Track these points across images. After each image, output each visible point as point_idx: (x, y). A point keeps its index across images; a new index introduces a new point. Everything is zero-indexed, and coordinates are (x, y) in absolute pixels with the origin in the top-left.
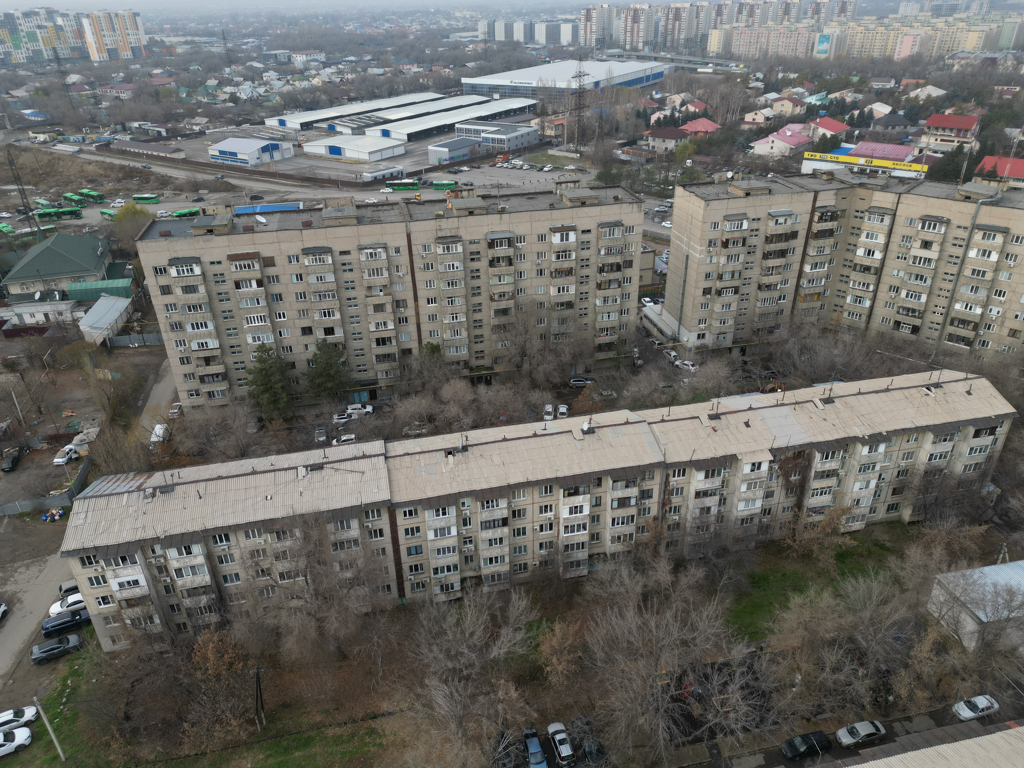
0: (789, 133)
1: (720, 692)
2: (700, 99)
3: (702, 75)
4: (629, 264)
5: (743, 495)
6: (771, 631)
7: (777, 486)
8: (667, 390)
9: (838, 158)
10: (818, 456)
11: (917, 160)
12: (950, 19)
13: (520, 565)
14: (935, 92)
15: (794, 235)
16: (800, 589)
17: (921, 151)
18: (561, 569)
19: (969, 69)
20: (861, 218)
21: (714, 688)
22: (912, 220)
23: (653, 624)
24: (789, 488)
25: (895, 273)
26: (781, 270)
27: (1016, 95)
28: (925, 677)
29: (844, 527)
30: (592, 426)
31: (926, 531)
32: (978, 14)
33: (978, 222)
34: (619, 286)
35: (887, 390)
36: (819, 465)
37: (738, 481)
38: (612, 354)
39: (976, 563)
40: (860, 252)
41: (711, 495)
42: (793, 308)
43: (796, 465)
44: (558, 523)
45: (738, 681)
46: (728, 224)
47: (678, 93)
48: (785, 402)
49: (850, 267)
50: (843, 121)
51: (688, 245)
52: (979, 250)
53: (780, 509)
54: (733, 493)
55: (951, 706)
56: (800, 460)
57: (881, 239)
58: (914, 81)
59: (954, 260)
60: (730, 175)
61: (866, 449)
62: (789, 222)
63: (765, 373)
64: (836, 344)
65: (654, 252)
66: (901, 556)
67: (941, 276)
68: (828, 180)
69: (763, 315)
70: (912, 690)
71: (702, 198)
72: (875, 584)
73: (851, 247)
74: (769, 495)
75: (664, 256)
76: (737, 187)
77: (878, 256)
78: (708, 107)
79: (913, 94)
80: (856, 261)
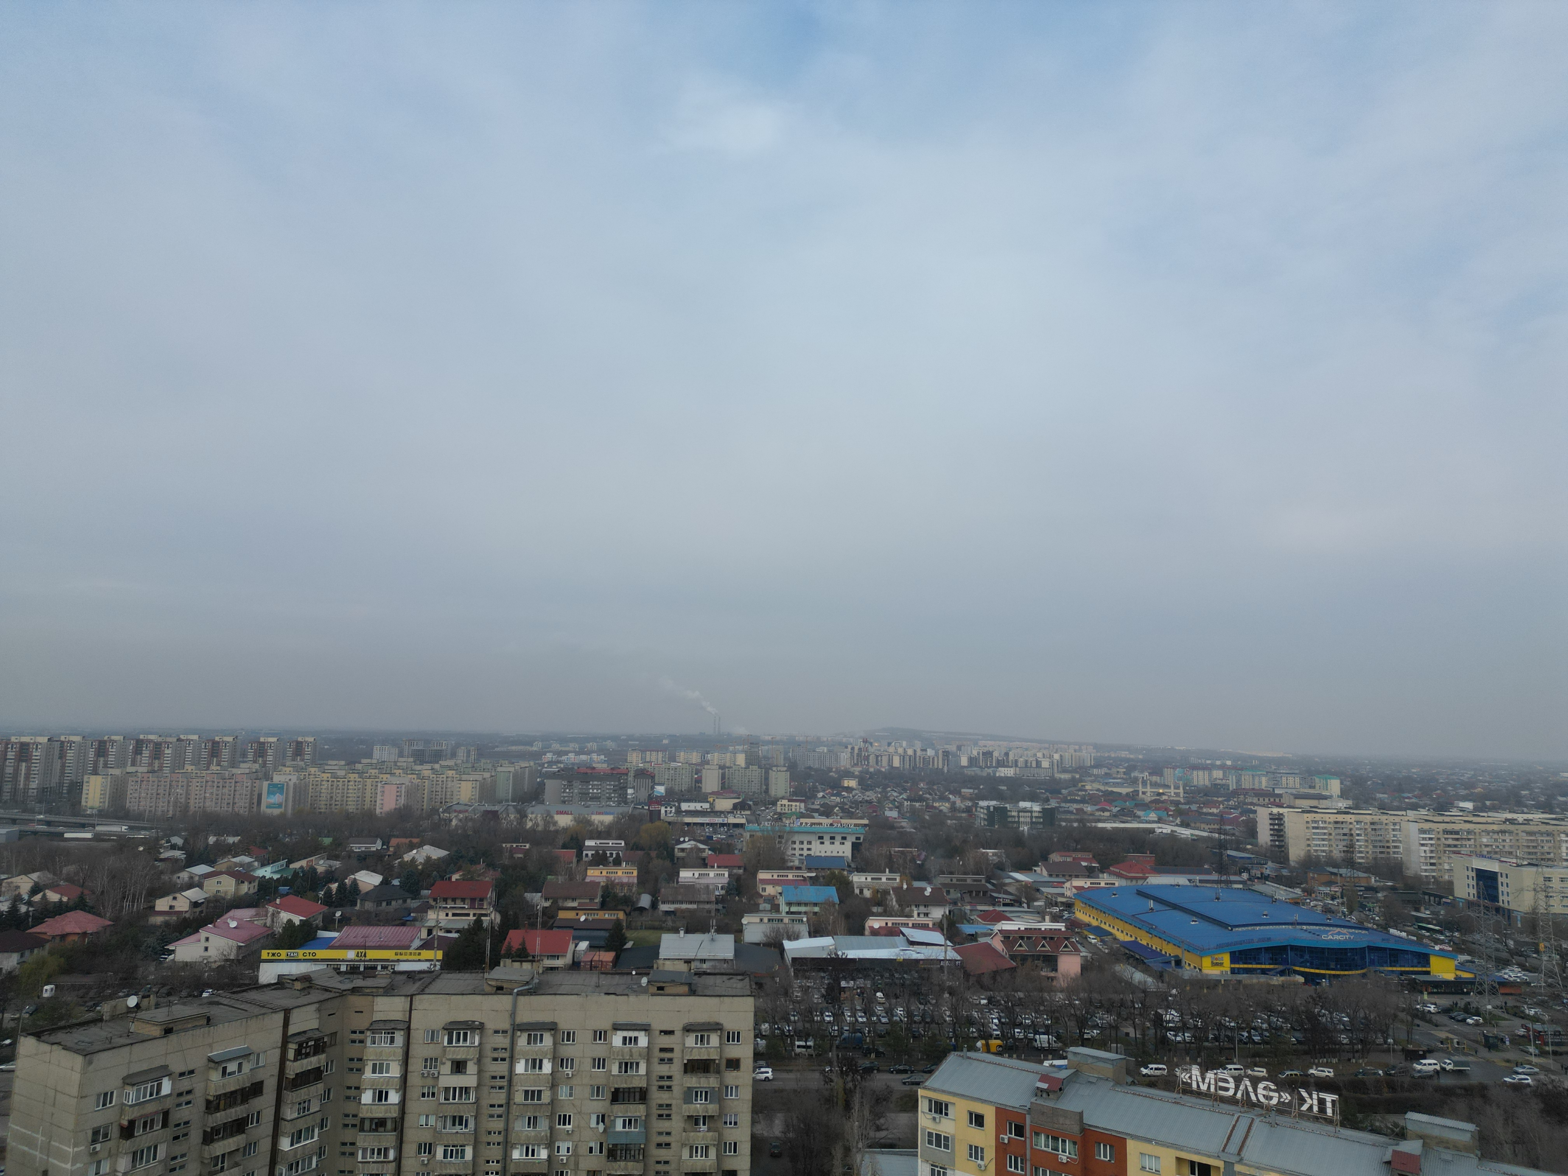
0: (233, 924)
2: (69, 879)
3: (73, 843)
9: (314, 954)
11: (426, 945)
12: (437, 766)
14: (437, 853)
15: (256, 1089)
17: (430, 932)
19: (470, 824)
20: (361, 1042)
22: (433, 1032)
25: (423, 1121)
26: (238, 1158)
27: (527, 853)
32: (467, 761)
33: (519, 1020)
40: (367, 1097)
46: (132, 1091)
47: (26, 872)
49: (354, 1126)
50: (316, 899)
51: (47, 1149)
52: (527, 1061)
57: (395, 1071)
58: (407, 841)
59: (499, 1082)
60: (132, 1001)
62: (246, 1068)
67: (485, 1111)
68: (303, 989)
71: (77, 1051)
73: (353, 1092)
76: (147, 1022)
77: (394, 1098)
78: (86, 892)
79: (407, 857)
80: (364, 1113)
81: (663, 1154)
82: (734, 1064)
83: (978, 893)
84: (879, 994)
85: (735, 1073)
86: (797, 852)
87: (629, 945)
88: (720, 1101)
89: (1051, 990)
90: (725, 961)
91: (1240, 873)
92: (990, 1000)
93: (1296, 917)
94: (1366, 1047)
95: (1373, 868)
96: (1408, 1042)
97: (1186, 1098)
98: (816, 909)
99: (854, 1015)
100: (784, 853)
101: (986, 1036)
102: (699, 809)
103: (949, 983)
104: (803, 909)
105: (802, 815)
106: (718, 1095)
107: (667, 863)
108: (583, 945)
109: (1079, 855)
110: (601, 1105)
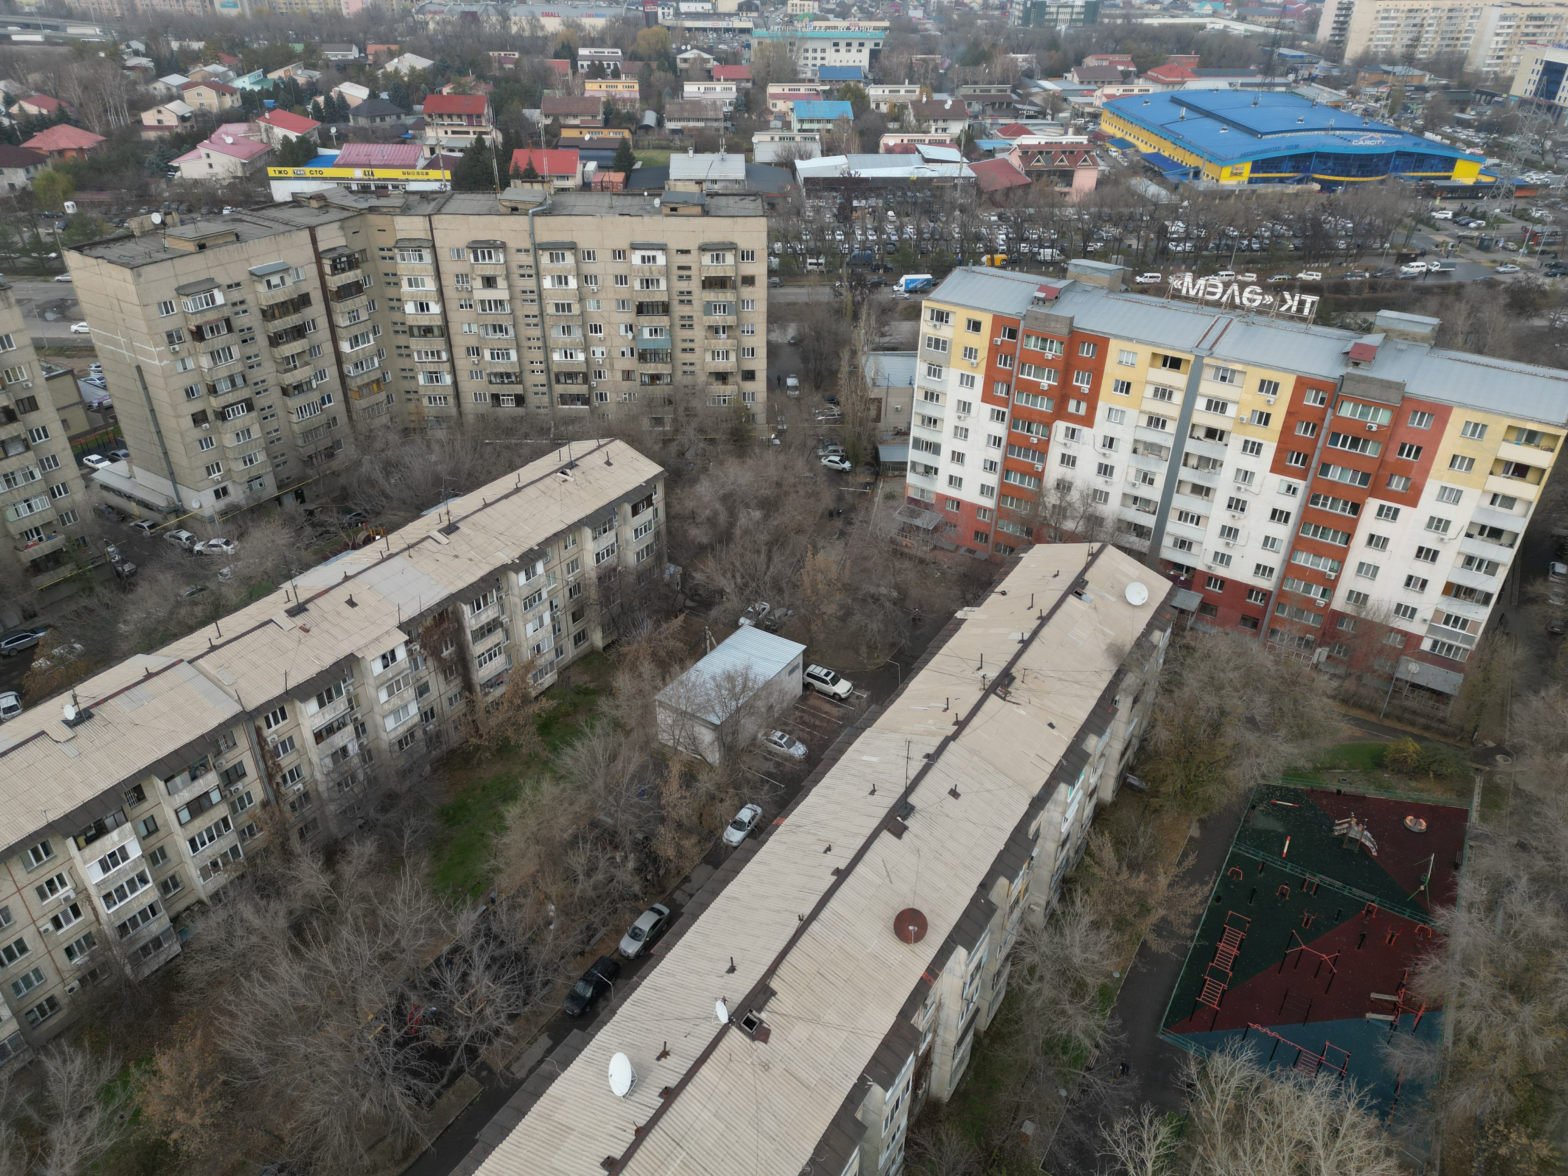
0: (229, 140)
1: (462, 992)
2: (39, 89)
3: (26, 47)
4: (31, 404)
5: (386, 706)
6: (497, 870)
7: (429, 673)
8: (198, 597)
9: (321, 172)
10: (466, 609)
11: (432, 165)
13: (40, 1007)
14: (422, 63)
15: (304, 300)
16: (510, 796)
17: (432, 151)
18: (128, 969)
19: (449, 28)
20: (391, 258)
21: (451, 993)
22: (458, 250)
23: (326, 960)
24: (446, 669)
25: (466, 328)
26: (307, 358)
27: (517, 62)
28: (685, 821)
29: (535, 688)
30: (83, 706)
31: (625, 649)
33: (538, 240)
34: (28, 448)
35: (518, 490)
36: (473, 621)
37: (371, 691)
38: (66, 571)
39: (687, 662)
40: (410, 308)
41: (339, 729)
42: (349, 410)
43: (443, 633)
44: (89, 898)
45: (480, 961)
46: (188, 301)
48: (393, 550)
49: (404, 332)
50: (306, 114)
51: (133, 349)
52: (553, 277)
53: (446, 703)
54: (372, 710)
55: (720, 838)
56: (446, 625)
57: (430, 285)
58: (384, 48)
59: (530, 296)
60: (156, 218)
61: (522, 576)
62: (289, 281)
63: (346, 519)
64: (428, 446)
65: (70, 372)
66: (610, 692)
67: (522, 321)
68: (320, 208)
69: (307, 434)
70: (678, 844)
71: (122, 265)
72: (595, 742)
73: (395, 304)
74: (422, 690)
75: (94, 376)
76: (179, 238)
77: (435, 308)
78: (64, 104)
79: (390, 66)
80: (409, 322)
81: (688, 357)
82: (749, 281)
83: (1001, 104)
84: (891, 213)
85: (750, 289)
86: (810, 62)
87: (638, 165)
88: (738, 313)
89: (1062, 205)
90: (737, 181)
91: (1287, 73)
92: (1000, 217)
93: (1332, 122)
94: (1360, 250)
95: (1431, 66)
96: (1404, 246)
97: (1176, 303)
98: (830, 126)
99: (864, 233)
100: (795, 64)
101: (992, 251)
102: (700, 10)
103: (960, 201)
104: (815, 126)
105: (816, 18)
106: (737, 308)
107: (670, 76)
108: (592, 166)
109: (1117, 58)
110: (629, 316)
